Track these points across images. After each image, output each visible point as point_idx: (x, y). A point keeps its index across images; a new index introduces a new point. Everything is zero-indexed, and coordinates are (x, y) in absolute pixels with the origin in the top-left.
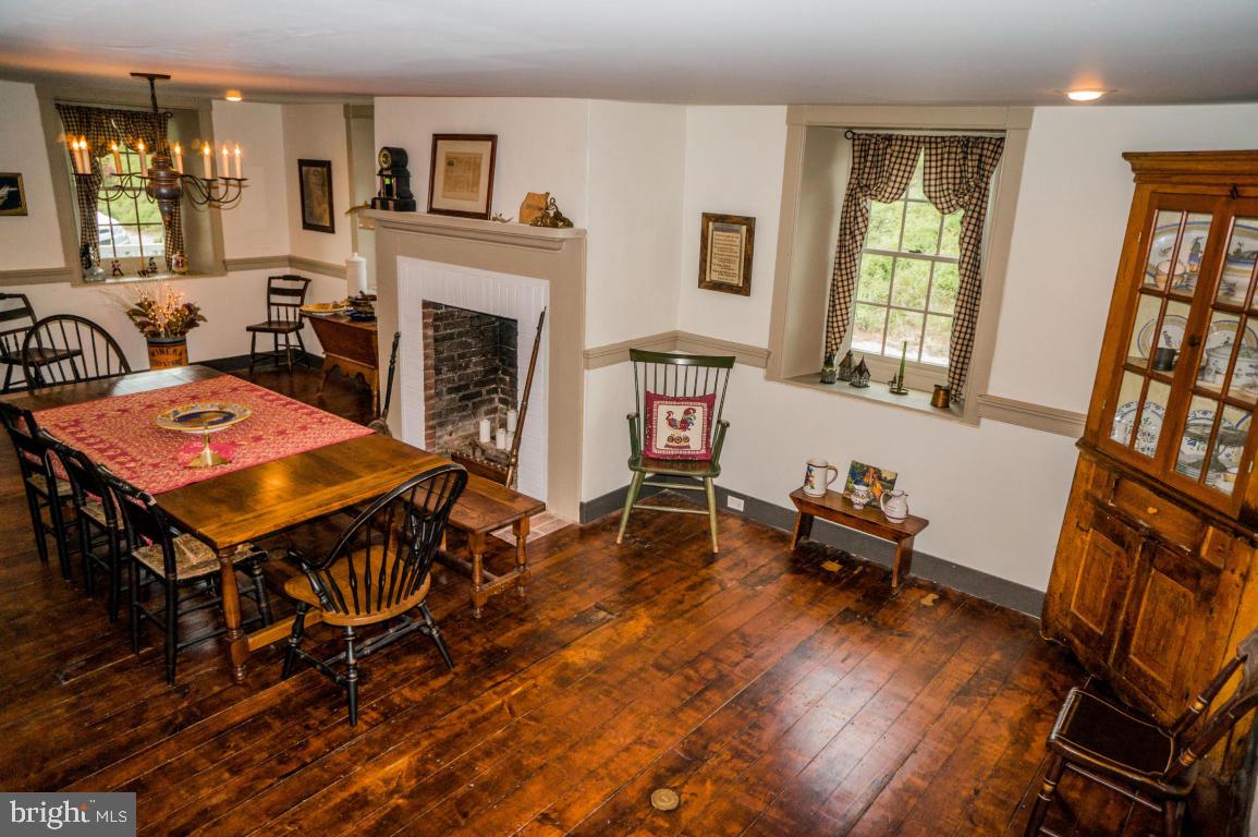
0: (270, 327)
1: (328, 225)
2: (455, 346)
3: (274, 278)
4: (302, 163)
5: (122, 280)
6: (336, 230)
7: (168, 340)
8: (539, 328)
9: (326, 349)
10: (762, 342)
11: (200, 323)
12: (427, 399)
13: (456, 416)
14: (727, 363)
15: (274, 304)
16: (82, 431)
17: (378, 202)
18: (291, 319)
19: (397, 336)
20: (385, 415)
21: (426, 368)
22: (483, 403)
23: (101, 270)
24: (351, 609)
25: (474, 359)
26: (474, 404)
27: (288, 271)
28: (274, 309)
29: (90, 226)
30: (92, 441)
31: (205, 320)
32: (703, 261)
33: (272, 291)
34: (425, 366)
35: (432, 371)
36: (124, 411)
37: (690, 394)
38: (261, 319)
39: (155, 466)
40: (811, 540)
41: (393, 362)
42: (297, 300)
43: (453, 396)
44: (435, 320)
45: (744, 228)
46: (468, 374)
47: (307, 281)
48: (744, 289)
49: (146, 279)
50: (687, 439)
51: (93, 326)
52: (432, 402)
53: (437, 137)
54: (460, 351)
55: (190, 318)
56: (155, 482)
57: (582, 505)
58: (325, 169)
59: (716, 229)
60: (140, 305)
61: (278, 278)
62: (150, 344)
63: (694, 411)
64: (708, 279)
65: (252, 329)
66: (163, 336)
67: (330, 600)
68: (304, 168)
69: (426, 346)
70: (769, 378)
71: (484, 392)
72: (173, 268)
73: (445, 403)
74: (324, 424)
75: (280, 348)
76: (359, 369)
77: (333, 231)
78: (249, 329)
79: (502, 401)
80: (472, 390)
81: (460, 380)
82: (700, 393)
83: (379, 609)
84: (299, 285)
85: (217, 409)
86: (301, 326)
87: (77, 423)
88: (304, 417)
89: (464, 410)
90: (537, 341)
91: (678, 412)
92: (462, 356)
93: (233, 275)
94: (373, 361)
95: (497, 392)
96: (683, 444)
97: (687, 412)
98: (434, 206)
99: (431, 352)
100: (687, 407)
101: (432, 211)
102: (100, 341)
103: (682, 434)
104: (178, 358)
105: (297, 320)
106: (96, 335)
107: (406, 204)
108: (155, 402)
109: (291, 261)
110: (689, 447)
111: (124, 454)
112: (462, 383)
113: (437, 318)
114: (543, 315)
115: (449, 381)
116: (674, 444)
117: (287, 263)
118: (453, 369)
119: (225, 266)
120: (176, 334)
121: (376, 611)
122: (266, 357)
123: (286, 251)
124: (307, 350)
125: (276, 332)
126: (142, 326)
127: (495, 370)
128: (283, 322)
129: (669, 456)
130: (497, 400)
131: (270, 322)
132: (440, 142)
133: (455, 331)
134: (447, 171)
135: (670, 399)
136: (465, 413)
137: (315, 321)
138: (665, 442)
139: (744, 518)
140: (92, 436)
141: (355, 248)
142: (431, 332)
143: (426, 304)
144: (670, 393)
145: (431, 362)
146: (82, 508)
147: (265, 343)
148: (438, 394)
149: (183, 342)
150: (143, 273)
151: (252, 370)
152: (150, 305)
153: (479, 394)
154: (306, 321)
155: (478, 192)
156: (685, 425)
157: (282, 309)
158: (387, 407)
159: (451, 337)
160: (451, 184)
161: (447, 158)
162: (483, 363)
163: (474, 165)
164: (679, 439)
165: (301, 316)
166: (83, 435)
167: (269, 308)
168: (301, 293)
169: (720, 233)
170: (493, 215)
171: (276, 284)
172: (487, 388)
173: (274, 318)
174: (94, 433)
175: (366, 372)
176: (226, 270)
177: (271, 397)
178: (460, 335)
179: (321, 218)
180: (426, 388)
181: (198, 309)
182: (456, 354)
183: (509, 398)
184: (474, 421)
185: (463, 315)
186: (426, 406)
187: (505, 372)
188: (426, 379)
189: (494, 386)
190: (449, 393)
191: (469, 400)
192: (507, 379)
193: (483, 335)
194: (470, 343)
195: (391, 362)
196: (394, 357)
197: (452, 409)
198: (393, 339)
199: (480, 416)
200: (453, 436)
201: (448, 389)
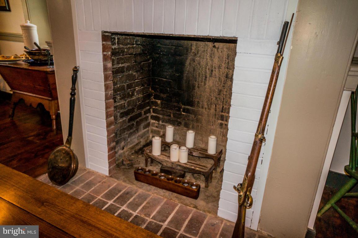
2: (123, 79)
9: (11, 88)
12: (108, 125)
13: (126, 134)
19: (76, 70)
20: (69, 141)
21: (107, 98)
22: (142, 121)
25: (137, 88)
26: (137, 123)
34: (106, 95)
35: (112, 100)
41: (73, 94)
43: (124, 119)
44: (112, 54)
46: (133, 100)
54: (128, 82)
69: (106, 78)
71: (143, 112)
73: (119, 125)
76: (40, 101)
79: (153, 118)
80: (136, 112)
81: (128, 106)
89: (131, 128)
92: (129, 86)
94: (51, 92)
95: (150, 112)
99: (110, 83)
112: (130, 108)
113: (114, 53)
115: (122, 107)
118: (123, 98)
127: (149, 96)
130: (150, 118)
133: (126, 65)
136: (131, 131)
142: (109, 65)
145: (111, 92)
148: (116, 118)
153: (140, 115)
158: (70, 134)
159: (122, 70)
162: (142, 91)
172: (144, 110)
175: (45, 102)
178: (128, 68)
180: (108, 116)
182: (125, 85)
183: (161, 116)
184: (137, 135)
185: (130, 51)
186: (108, 131)
187: (157, 97)
188: (107, 108)
189: (148, 108)
190: (122, 117)
191: (134, 120)
192: (159, 102)
193: (143, 70)
194: (134, 76)
195: (71, 94)
196: (73, 89)
197: (124, 129)
198: (71, 73)
199: (141, 130)
200: (125, 149)
201: (121, 113)
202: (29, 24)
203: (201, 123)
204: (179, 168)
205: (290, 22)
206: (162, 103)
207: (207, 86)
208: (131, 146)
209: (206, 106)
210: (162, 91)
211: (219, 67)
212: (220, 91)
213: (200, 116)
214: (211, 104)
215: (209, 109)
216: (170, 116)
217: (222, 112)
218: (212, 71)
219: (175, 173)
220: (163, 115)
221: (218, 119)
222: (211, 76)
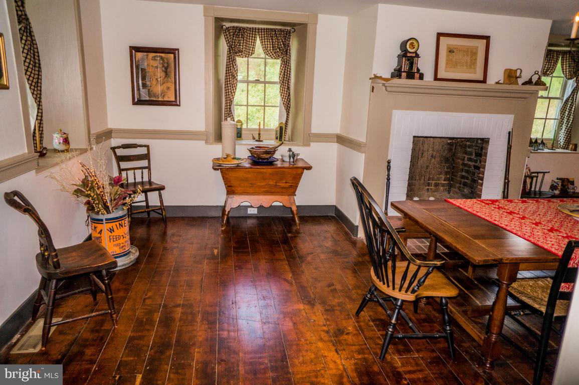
3: (114, 148)
4: (135, 49)
15: (123, 170)
19: (389, 162)
33: (119, 158)
47: (148, 147)
53: (440, 35)
61: (119, 148)
68: (139, 54)
84: (141, 151)
98: (439, 77)
101: (437, 80)
132: (441, 38)
134: (448, 56)
155: (475, 68)
160: (451, 64)
161: (448, 48)
163: (473, 53)
168: (146, 157)
171: (120, 152)
179: (163, 95)
195: (387, 179)
196: (389, 175)
203: (414, 191)
205: (511, 131)
207: (419, 164)
209: (418, 179)
211: (428, 150)
212: (427, 166)
213: (413, 187)
214: (421, 176)
215: (420, 180)
217: (429, 180)
218: (423, 153)
221: (426, 186)
222: (422, 157)
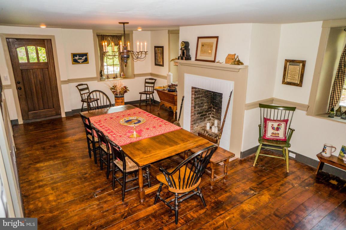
0: (145, 93)
1: (162, 64)
2: (199, 101)
3: (147, 79)
4: (155, 47)
5: (109, 80)
6: (164, 65)
7: (120, 96)
8: (230, 96)
9: (161, 100)
10: (306, 102)
11: (128, 91)
12: (192, 116)
13: (199, 121)
14: (293, 109)
16: (101, 124)
17: (180, 58)
18: (151, 90)
19: (183, 97)
20: (179, 120)
21: (192, 107)
22: (207, 117)
23: (104, 77)
24: (178, 187)
25: (205, 104)
27: (150, 77)
28: (146, 87)
29: (102, 65)
30: (104, 127)
31: (129, 91)
32: (284, 75)
33: (146, 83)
34: (191, 106)
35: (193, 108)
36: (111, 118)
37: (279, 119)
38: (143, 90)
39: (120, 136)
40: (322, 171)
41: (182, 105)
42: (152, 85)
43: (199, 115)
44: (195, 92)
45: (301, 64)
46: (203, 109)
47: (155, 80)
48: (300, 85)
49: (115, 79)
50: (278, 134)
51: (104, 93)
52: (193, 117)
54: (201, 102)
55: (125, 90)
56: (121, 142)
57: (241, 152)
58: (162, 49)
59: (290, 65)
60: (113, 86)
61: (148, 79)
62: (115, 97)
63: (281, 125)
64: (286, 81)
65: (141, 93)
66: (118, 95)
67: (171, 184)
68: (156, 49)
69: (192, 100)
70: (308, 114)
71: (207, 114)
72: (122, 76)
73: (196, 117)
74: (166, 125)
75: (147, 98)
76: (170, 106)
77: (163, 66)
78: (140, 93)
79: (212, 117)
80: (204, 113)
82: (282, 119)
83: (186, 188)
84: (153, 81)
85: (136, 119)
86: (153, 92)
87: (100, 121)
88: (160, 122)
89: (201, 119)
90: (229, 101)
91: (276, 125)
92: (201, 103)
93: (136, 78)
94: (175, 103)
95: (211, 114)
96: (277, 135)
97: (279, 125)
98: (197, 59)
99: (193, 102)
100: (279, 123)
101: (196, 60)
102: (105, 97)
103: (277, 132)
104: (122, 101)
105: (152, 91)
106: (104, 96)
107: (188, 58)
108: (119, 116)
109: (151, 74)
110: (279, 136)
111: (112, 132)
112: (202, 111)
113: (196, 92)
114: (231, 92)
115: (198, 110)
116: (274, 135)
117: (150, 75)
118: (199, 107)
119: (135, 76)
120: (122, 95)
121: (185, 189)
122: (144, 101)
123: (150, 71)
124: (155, 99)
125: (147, 94)
126: (114, 92)
127: (211, 108)
128: (149, 91)
129: (272, 139)
130: (211, 116)
131: (145, 91)
132: (199, 39)
133: (200, 96)
135: (272, 120)
136: (201, 120)
137: (158, 91)
138: (271, 134)
139: (295, 160)
140: (104, 126)
141: (169, 71)
142: (194, 96)
143: (193, 88)
144: (272, 118)
145: (193, 105)
146: (101, 146)
147: (144, 97)
148: (195, 114)
149: (123, 97)
150: (114, 78)
151: (140, 105)
152: (116, 87)
153: (206, 115)
154: (155, 92)
155: (212, 54)
156: (278, 129)
157: (149, 88)
158: (179, 118)
159: (199, 98)
160: (203, 52)
161: (202, 44)
162: (207, 105)
163: (211, 46)
164: (276, 134)
165: (154, 90)
166: (101, 125)
167: (145, 87)
168: (153, 83)
169: (292, 66)
170: (217, 61)
171: (147, 81)
172: (208, 113)
173: (146, 90)
174: (104, 125)
175: (172, 107)
176: (135, 77)
177: (150, 115)
178: (202, 97)
179: (160, 62)
180: (192, 113)
181: (127, 88)
182: (200, 103)
183: (215, 116)
184: (204, 123)
185: (202, 91)
186: (191, 118)
187: (214, 108)
188: (191, 110)
189: (210, 112)
190: (198, 114)
191: (203, 116)
192: (215, 110)
193: (208, 97)
194: (204, 100)
196: (182, 103)
197: (198, 119)
198: (182, 98)
199: (206, 121)
200: (198, 127)
201: (197, 113)
202: (170, 73)
204: (214, 134)
206: (215, 111)
208: (201, 126)
210: (216, 106)
216: (218, 116)
219: (213, 136)
220: (216, 116)
